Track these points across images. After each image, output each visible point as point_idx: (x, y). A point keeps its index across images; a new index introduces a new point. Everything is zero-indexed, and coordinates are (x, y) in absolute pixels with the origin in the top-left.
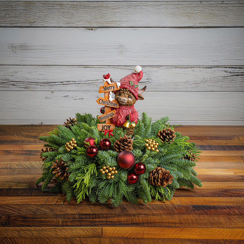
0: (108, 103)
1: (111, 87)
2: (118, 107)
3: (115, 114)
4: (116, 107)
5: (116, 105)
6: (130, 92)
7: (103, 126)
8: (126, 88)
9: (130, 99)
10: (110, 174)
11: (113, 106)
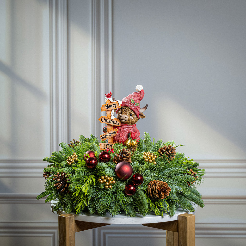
0: (110, 121)
1: (113, 105)
2: (120, 125)
3: (116, 133)
4: (117, 125)
7: (105, 145)
8: (127, 106)
11: (115, 125)
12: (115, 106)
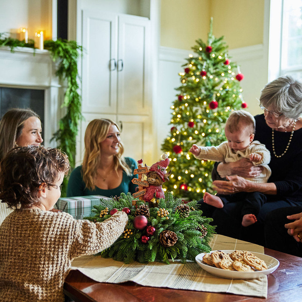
0: (141, 183)
1: (143, 169)
2: (148, 186)
3: (145, 192)
4: (146, 186)
5: (146, 185)
6: (158, 174)
7: (136, 201)
8: (154, 171)
9: (158, 181)
10: (126, 234)
11: (145, 186)
12: (145, 171)
